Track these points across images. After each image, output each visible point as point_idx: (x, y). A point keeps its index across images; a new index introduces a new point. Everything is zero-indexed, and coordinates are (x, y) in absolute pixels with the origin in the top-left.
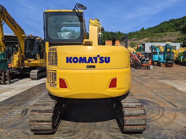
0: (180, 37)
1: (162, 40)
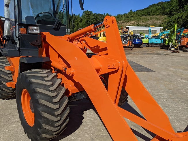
1: (148, 24)
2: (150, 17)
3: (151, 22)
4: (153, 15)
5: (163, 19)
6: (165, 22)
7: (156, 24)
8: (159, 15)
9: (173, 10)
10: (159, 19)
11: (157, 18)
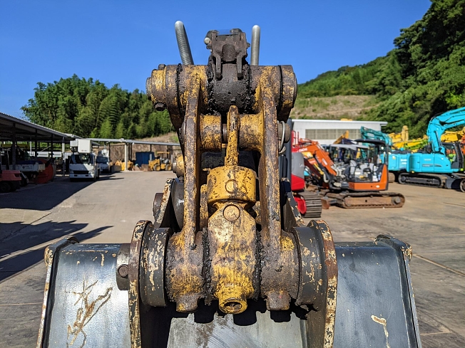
0: (368, 109)
1: (328, 114)
2: (331, 99)
3: (333, 110)
4: (337, 94)
5: (364, 103)
6: (372, 111)
7: (350, 115)
8: (352, 94)
9: (387, 82)
10: (353, 105)
11: (349, 102)
